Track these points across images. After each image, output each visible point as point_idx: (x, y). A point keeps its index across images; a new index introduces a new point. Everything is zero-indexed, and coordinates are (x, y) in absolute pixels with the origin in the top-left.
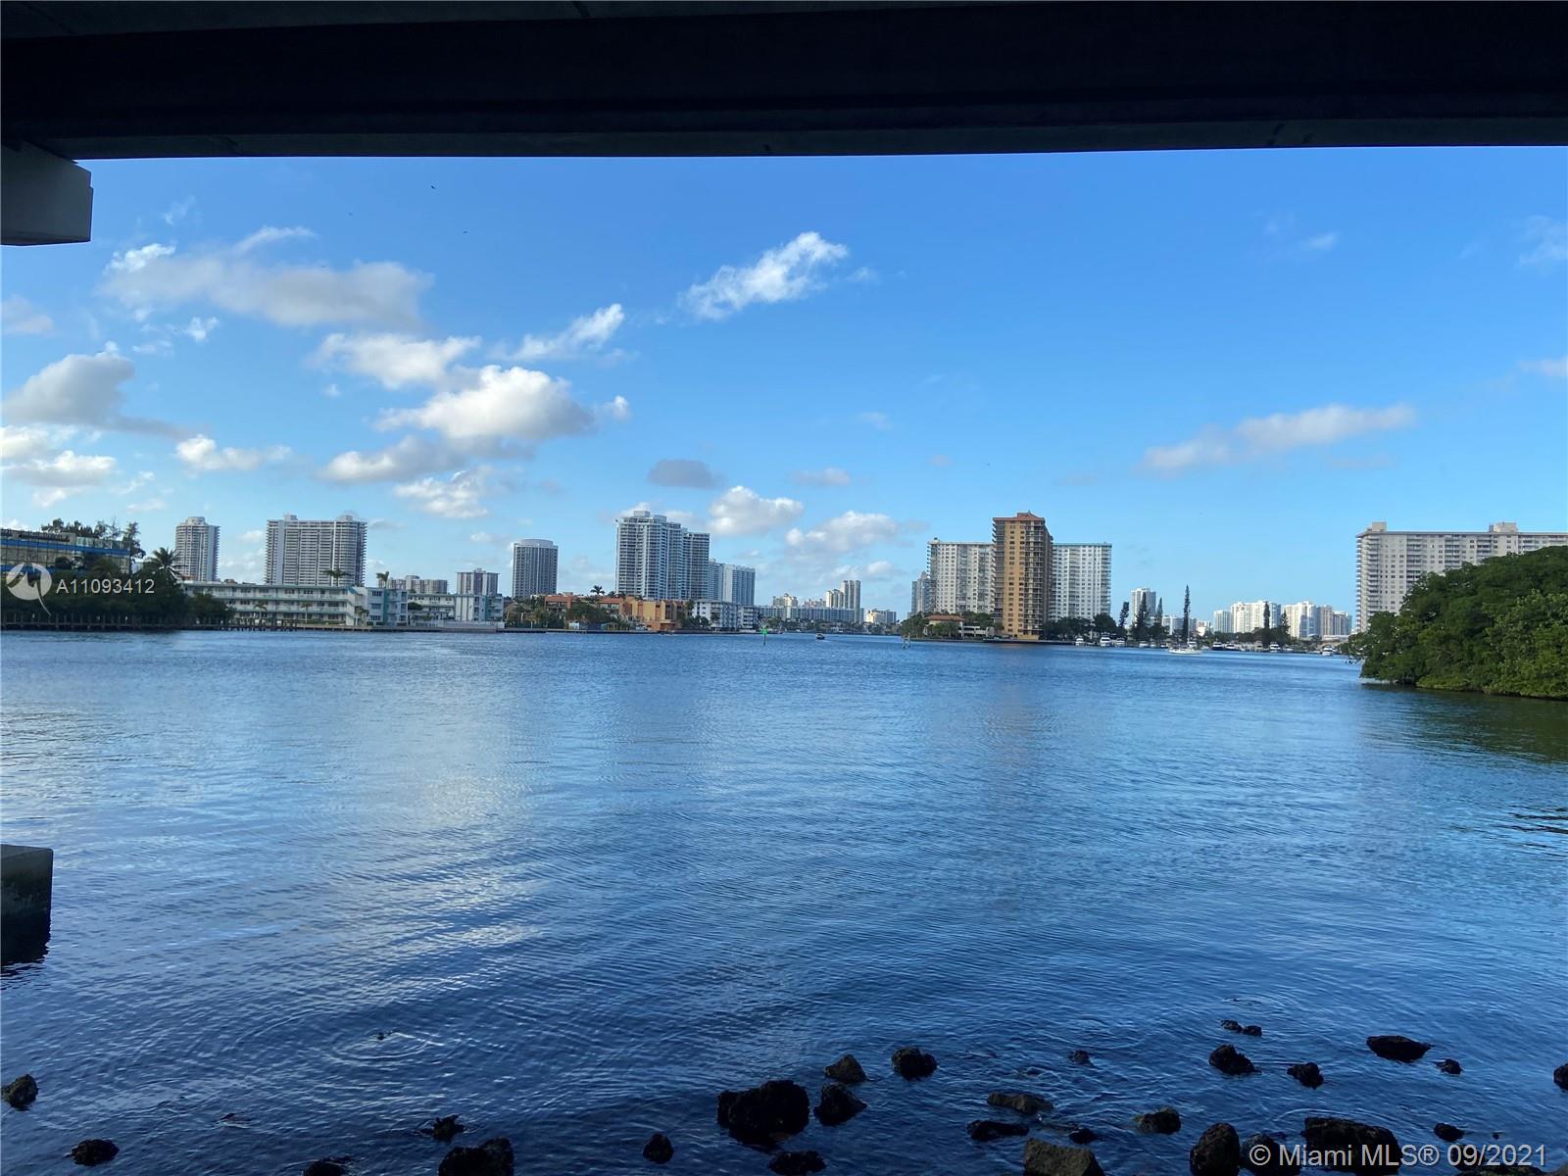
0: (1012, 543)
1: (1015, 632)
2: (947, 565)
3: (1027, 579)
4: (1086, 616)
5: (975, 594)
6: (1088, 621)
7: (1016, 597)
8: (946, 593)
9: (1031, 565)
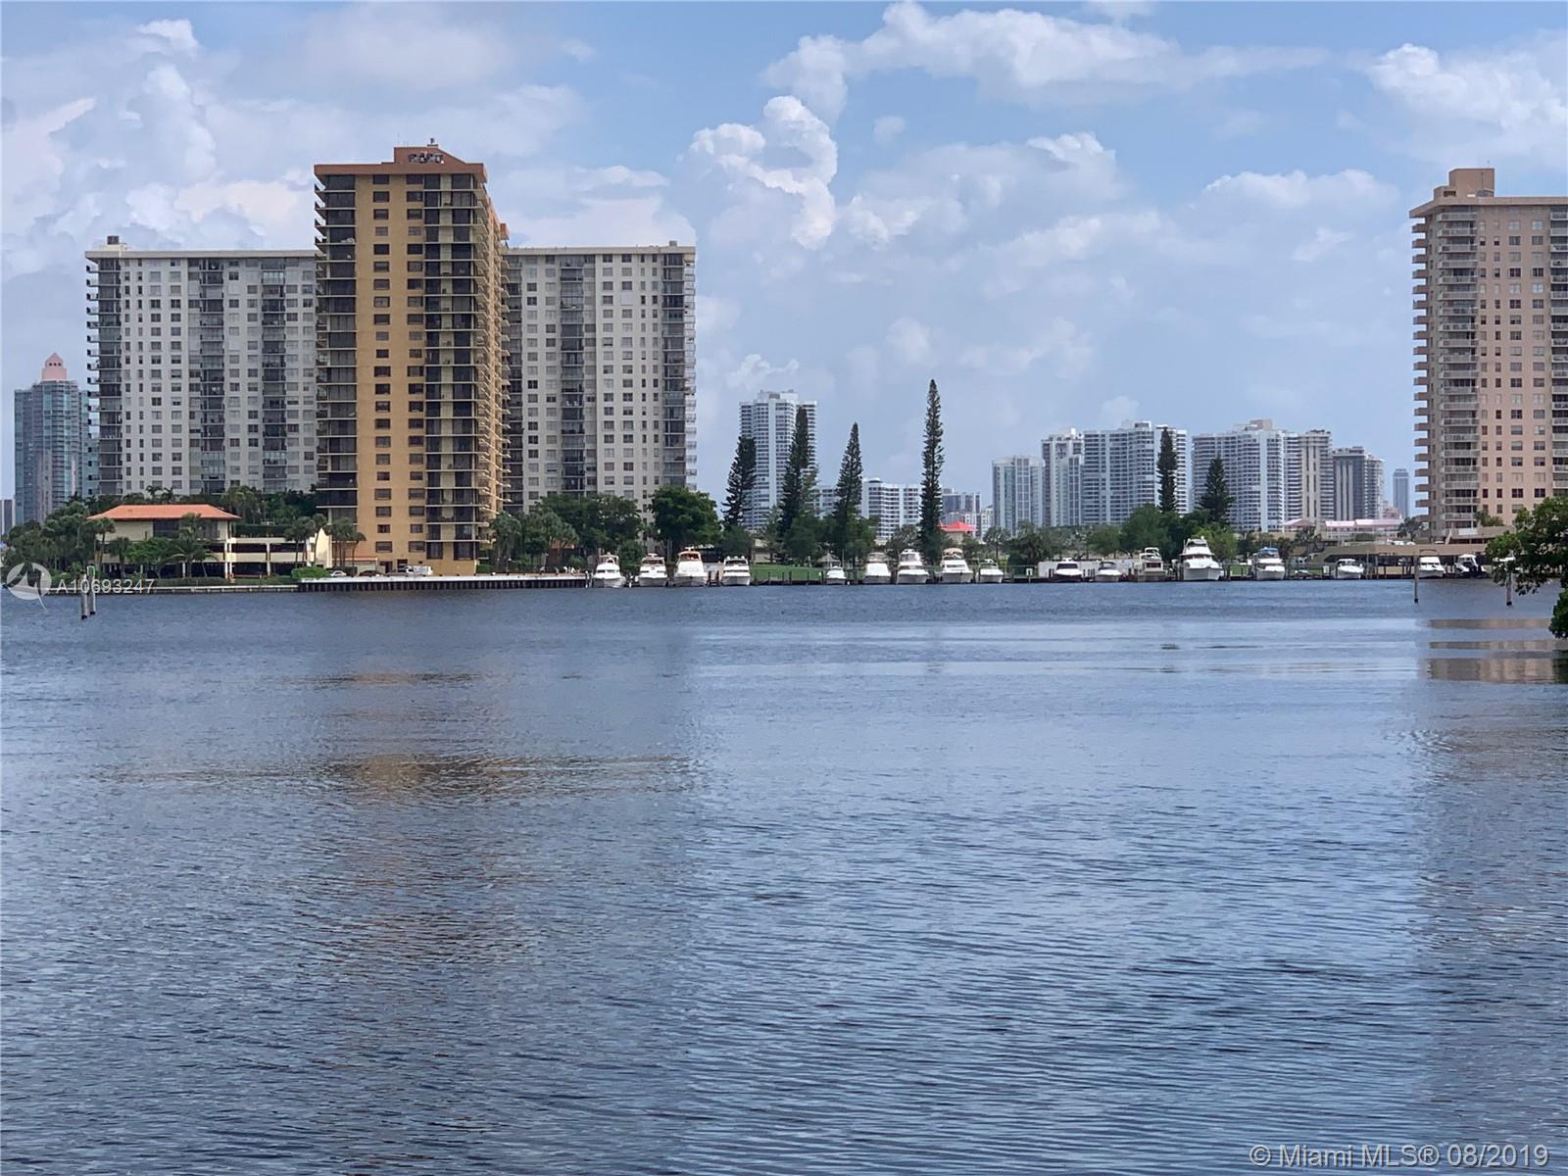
0: (382, 249)
1: (400, 551)
2: (157, 332)
3: (434, 373)
4: (619, 490)
5: (252, 429)
6: (627, 506)
7: (400, 432)
8: (157, 429)
9: (447, 323)
